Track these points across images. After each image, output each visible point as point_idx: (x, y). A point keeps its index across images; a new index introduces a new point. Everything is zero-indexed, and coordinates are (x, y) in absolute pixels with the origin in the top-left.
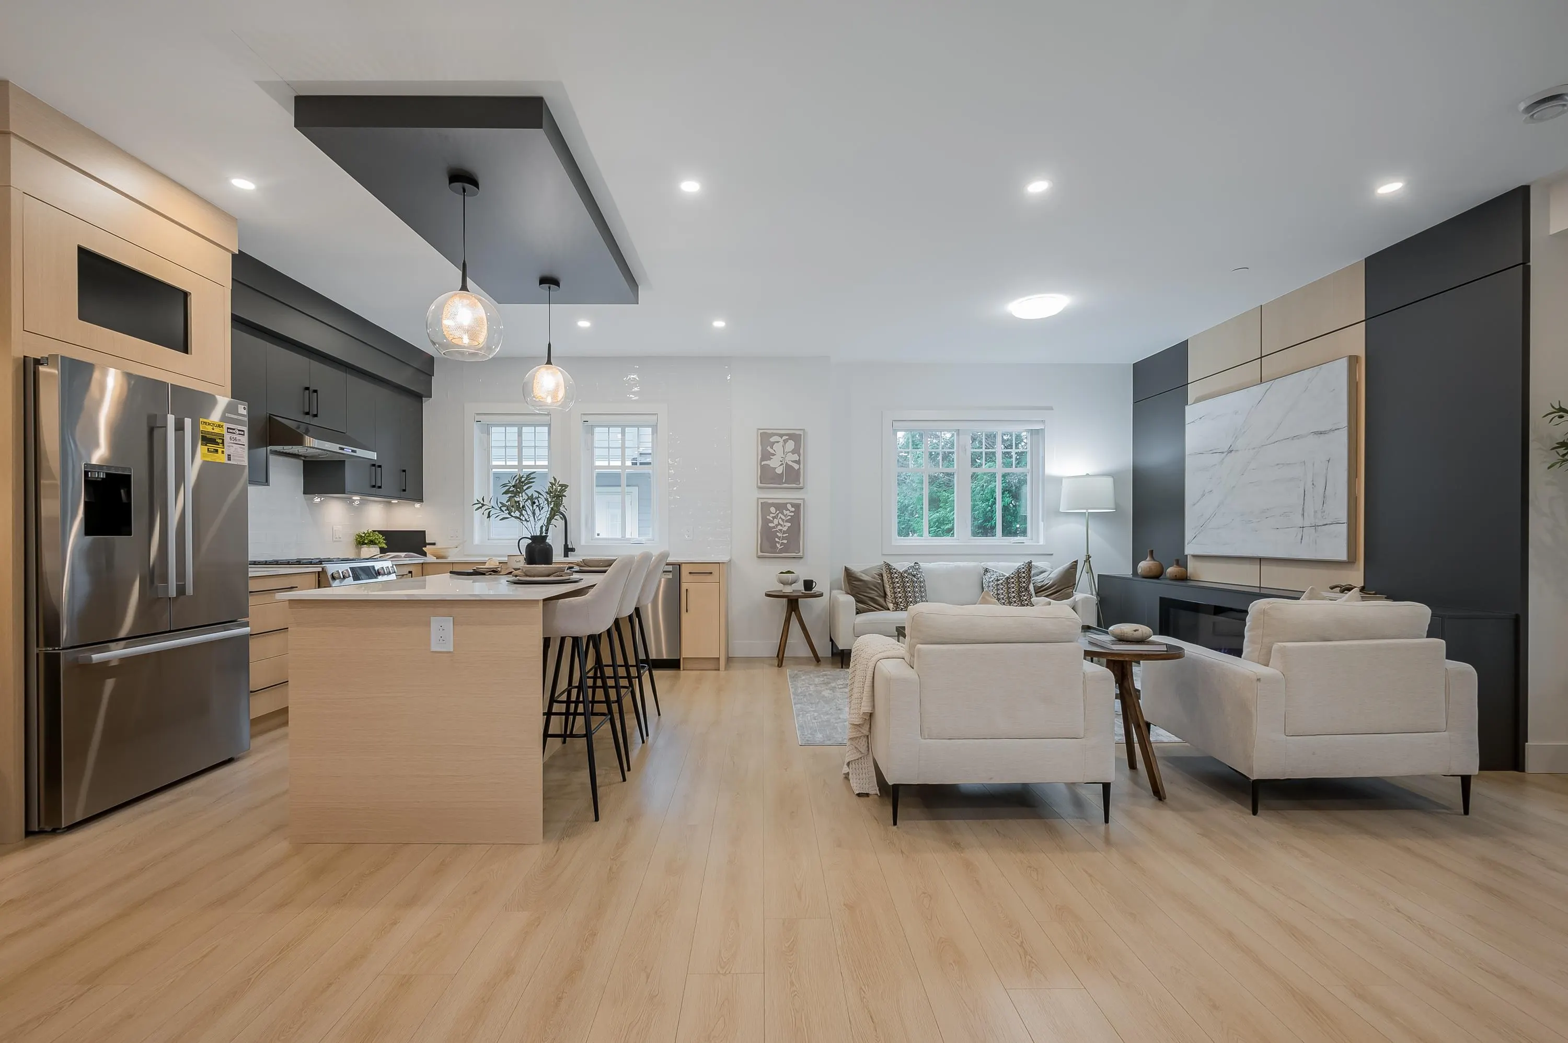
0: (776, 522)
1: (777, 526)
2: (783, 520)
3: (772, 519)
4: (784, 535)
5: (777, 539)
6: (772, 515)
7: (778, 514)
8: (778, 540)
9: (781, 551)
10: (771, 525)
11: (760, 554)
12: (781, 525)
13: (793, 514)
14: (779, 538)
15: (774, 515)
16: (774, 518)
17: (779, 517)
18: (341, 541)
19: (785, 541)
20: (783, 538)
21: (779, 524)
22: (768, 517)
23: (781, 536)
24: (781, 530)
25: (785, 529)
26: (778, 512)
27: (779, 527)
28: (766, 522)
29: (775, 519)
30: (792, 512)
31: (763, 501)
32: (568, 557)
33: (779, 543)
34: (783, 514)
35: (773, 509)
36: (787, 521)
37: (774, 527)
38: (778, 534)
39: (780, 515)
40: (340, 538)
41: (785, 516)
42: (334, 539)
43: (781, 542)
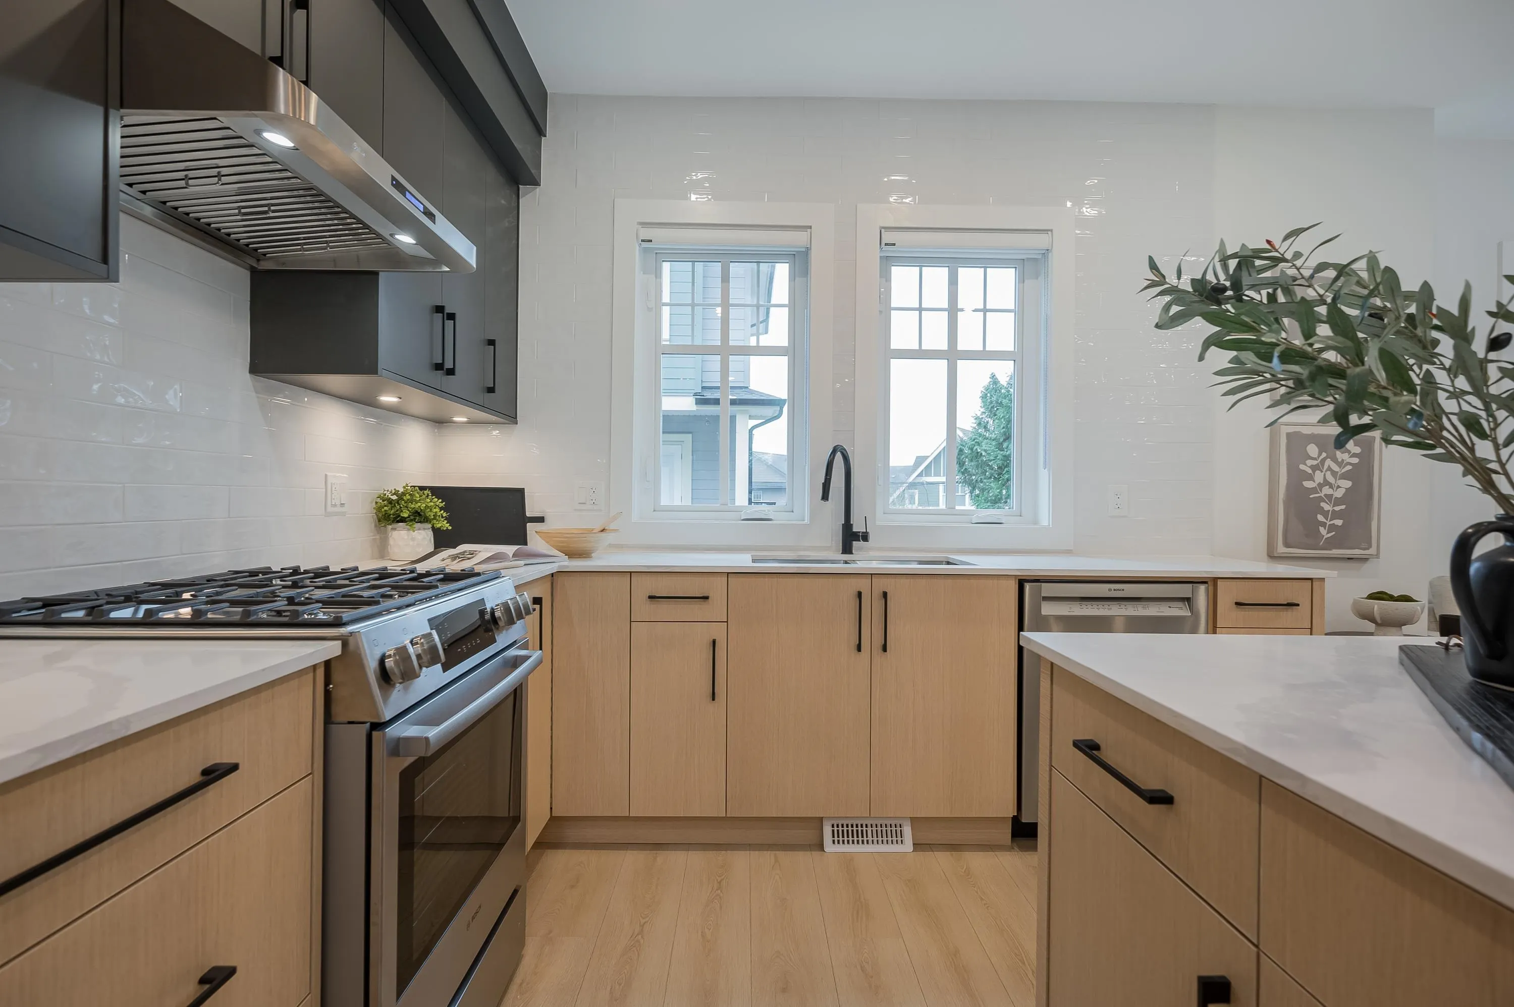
0: (1319, 477)
1: (1321, 486)
2: (1334, 474)
3: (1310, 471)
4: (1337, 508)
5: (1320, 518)
6: (1310, 462)
7: (1323, 461)
8: (1325, 521)
9: (1331, 544)
10: (1308, 484)
11: (1281, 549)
12: (1331, 486)
13: (1355, 460)
14: (1325, 514)
15: (1315, 463)
16: (1314, 468)
17: (1326, 467)
18: (343, 514)
19: (1339, 522)
20: (1336, 515)
21: (1326, 483)
22: (1302, 467)
23: (1331, 509)
24: (1329, 497)
25: (1339, 494)
26: (1324, 455)
27: (1326, 490)
28: (1296, 477)
29: (1318, 472)
30: (1354, 455)
31: (1291, 429)
32: (851, 553)
33: (1323, 524)
34: (1335, 460)
35: (1313, 450)
36: (1344, 476)
37: (1314, 490)
38: (1323, 504)
39: (1329, 462)
40: (342, 505)
41: (1341, 464)
42: (330, 509)
43: (1328, 523)
